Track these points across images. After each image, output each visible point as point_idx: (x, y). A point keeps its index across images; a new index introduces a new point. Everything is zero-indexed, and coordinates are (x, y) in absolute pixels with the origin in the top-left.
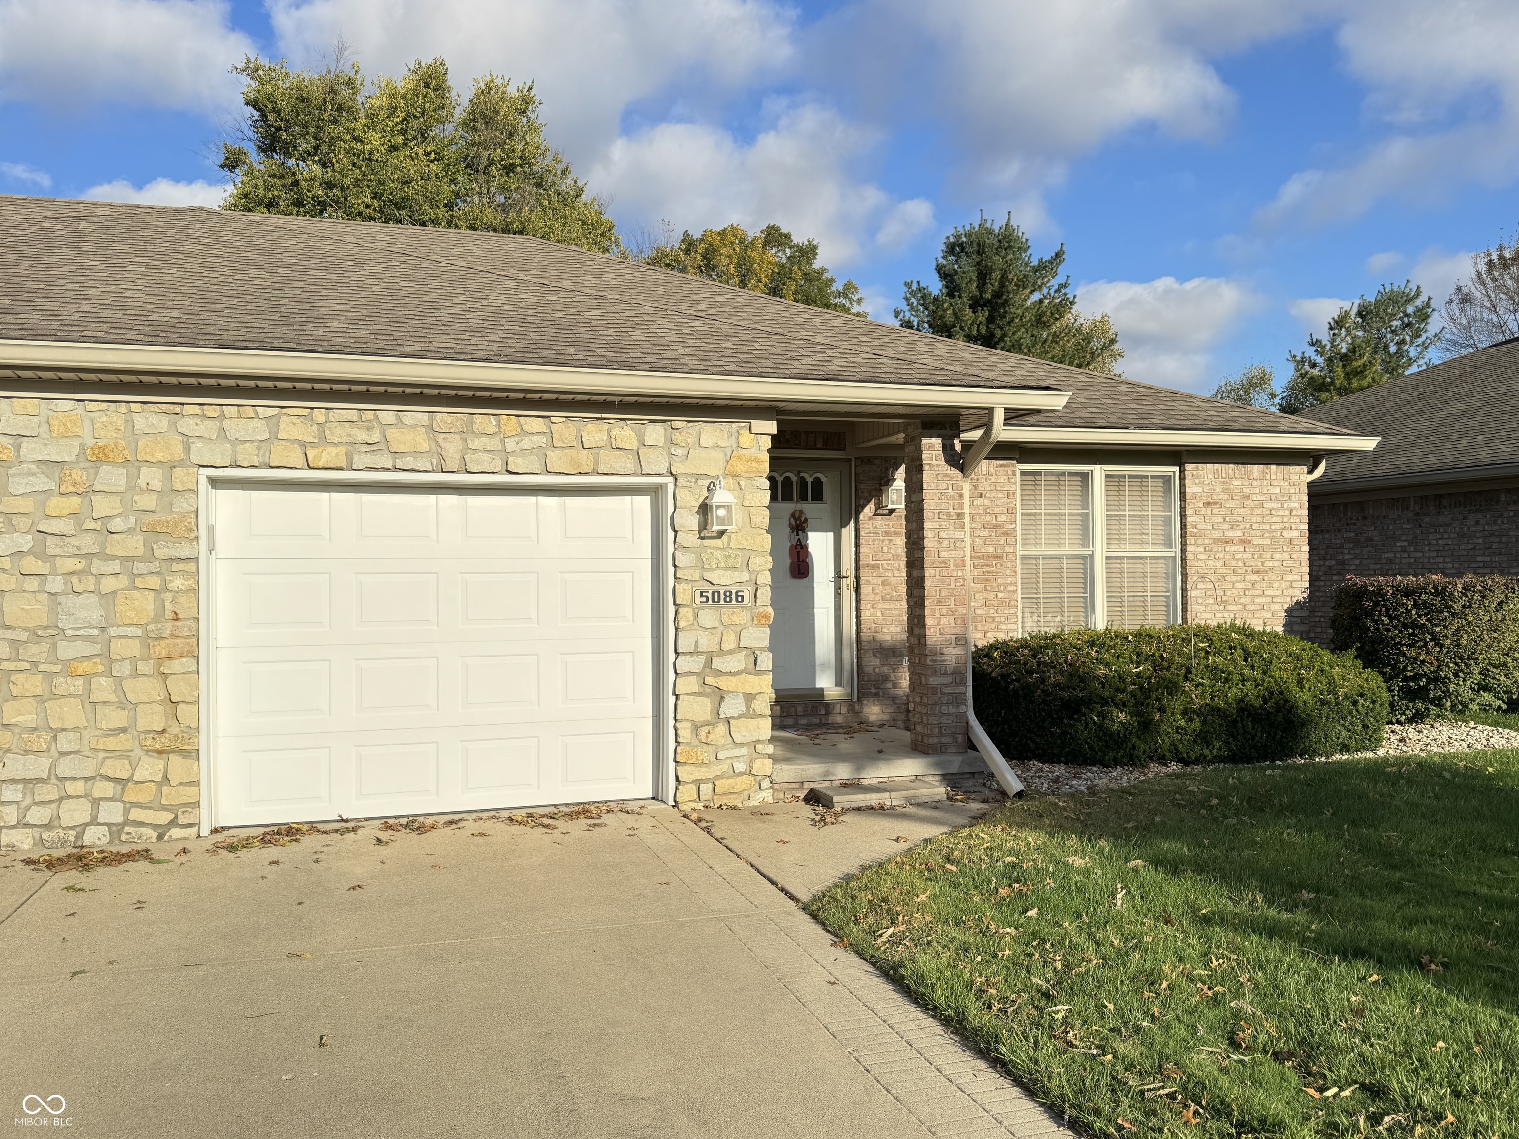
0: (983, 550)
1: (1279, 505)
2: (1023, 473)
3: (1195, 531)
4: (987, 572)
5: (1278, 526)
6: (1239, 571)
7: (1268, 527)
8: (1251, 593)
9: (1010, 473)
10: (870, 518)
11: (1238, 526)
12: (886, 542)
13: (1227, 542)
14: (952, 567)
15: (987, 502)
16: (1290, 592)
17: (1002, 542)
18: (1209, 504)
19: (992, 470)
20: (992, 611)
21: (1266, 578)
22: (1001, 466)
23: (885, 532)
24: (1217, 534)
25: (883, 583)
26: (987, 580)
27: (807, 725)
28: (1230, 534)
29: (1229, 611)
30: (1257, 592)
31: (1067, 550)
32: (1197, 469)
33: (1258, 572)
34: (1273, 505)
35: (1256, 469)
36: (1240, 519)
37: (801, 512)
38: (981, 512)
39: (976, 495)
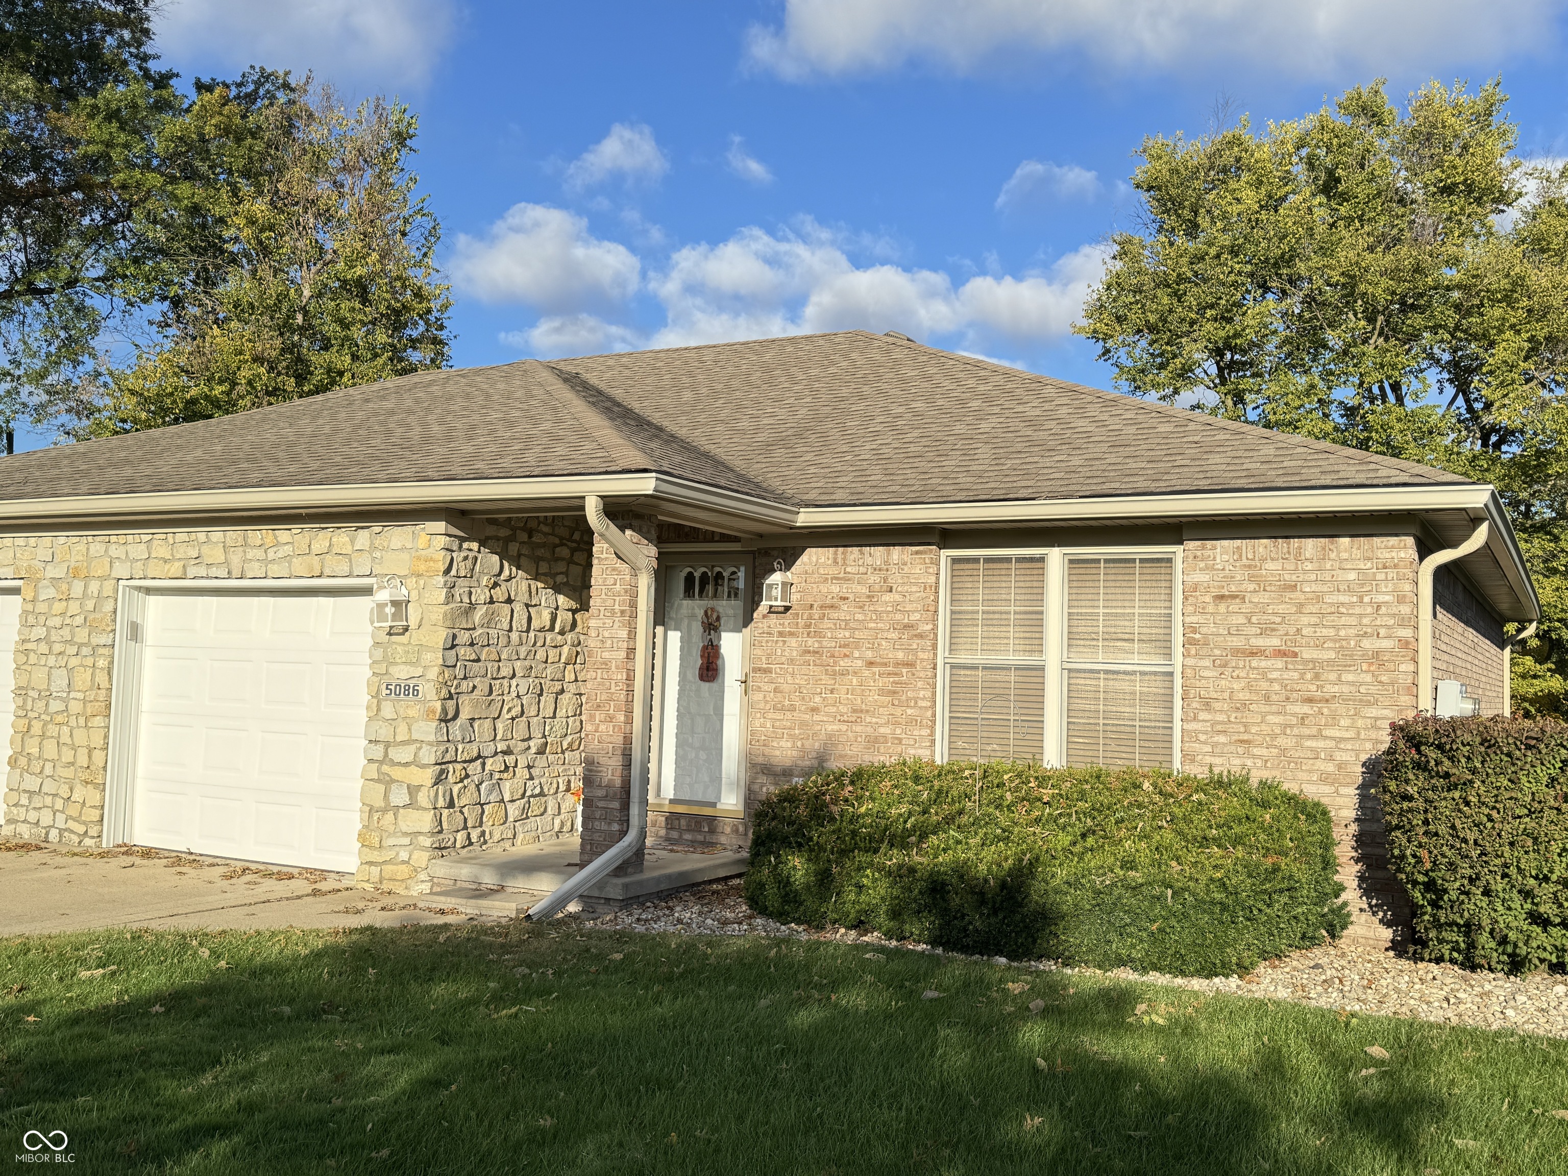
0: (890, 656)
1: (1355, 599)
2: (955, 561)
3: (1197, 636)
4: (894, 682)
5: (1352, 632)
6: (1274, 697)
7: (1332, 632)
8: (1296, 731)
9: (927, 561)
10: (764, 617)
11: (1273, 630)
12: (781, 644)
13: (1253, 654)
14: (613, 669)
15: (898, 597)
16: (1373, 734)
17: (915, 646)
18: (1222, 597)
19: (905, 557)
20: (898, 731)
21: (1325, 711)
22: (917, 553)
23: (779, 632)
24: (1237, 642)
25: (775, 690)
26: (895, 692)
27: (692, 841)
28: (1260, 642)
29: (1254, 757)
30: (1306, 731)
31: (1013, 658)
32: (1204, 548)
33: (1310, 700)
34: (1343, 598)
35: (1310, 546)
36: (1278, 620)
37: (713, 609)
38: (890, 609)
39: (885, 588)
